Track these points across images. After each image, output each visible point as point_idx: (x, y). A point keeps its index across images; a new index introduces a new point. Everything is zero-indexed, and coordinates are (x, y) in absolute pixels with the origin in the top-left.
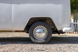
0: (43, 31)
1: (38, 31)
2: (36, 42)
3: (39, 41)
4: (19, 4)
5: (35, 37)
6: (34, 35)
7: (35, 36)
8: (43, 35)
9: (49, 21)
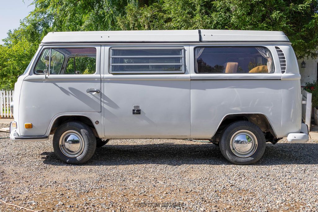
0: (248, 139)
1: (237, 138)
2: (236, 161)
3: (242, 160)
4: (204, 89)
5: (233, 151)
6: (232, 148)
7: (234, 149)
8: (248, 147)
9: (255, 119)
